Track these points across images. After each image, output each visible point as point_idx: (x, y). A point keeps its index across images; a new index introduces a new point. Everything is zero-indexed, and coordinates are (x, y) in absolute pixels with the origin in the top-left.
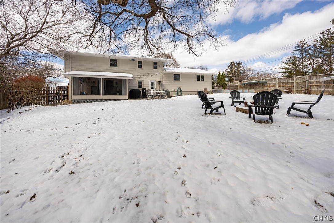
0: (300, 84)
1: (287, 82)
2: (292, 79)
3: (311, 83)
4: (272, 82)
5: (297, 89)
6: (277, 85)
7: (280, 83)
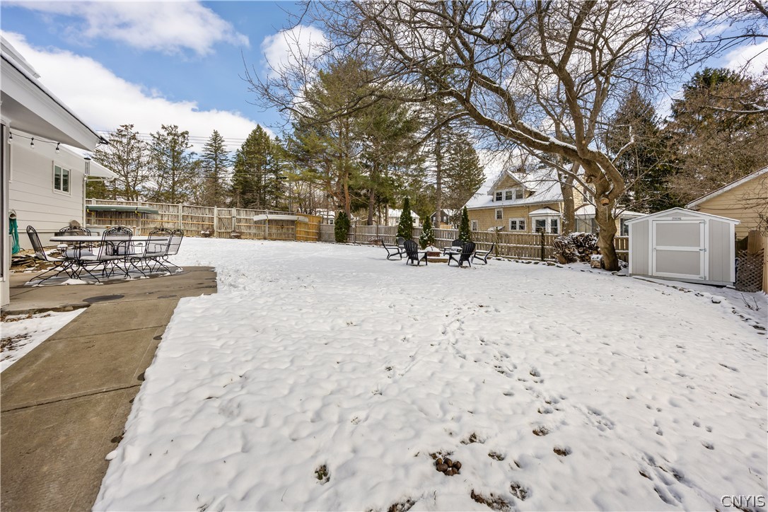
0: (225, 221)
1: (201, 215)
2: (211, 211)
3: (239, 221)
4: (167, 213)
5: (219, 231)
6: (181, 221)
7: (187, 216)
